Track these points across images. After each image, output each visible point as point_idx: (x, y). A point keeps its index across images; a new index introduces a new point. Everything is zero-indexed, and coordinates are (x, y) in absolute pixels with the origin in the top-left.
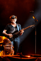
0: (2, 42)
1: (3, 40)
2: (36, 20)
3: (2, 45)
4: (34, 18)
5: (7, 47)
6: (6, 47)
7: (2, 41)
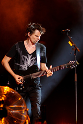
0: (3, 99)
1: (4, 94)
2: (76, 49)
3: (2, 106)
4: (71, 45)
5: (15, 109)
6: (11, 110)
7: (2, 96)
